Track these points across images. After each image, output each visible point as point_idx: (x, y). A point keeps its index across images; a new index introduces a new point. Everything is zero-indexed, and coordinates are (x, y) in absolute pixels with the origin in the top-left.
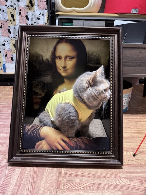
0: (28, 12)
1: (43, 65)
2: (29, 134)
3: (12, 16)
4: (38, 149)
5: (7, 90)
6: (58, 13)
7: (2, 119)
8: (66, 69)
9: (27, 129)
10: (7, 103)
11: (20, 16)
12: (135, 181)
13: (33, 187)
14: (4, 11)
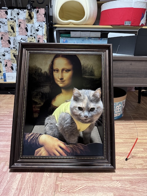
0: (27, 24)
1: (41, 77)
3: (12, 28)
4: (37, 155)
5: (7, 99)
6: (56, 26)
7: (3, 127)
8: (63, 80)
9: (27, 137)
10: (8, 112)
11: (20, 28)
12: (126, 183)
13: (33, 190)
14: (4, 23)
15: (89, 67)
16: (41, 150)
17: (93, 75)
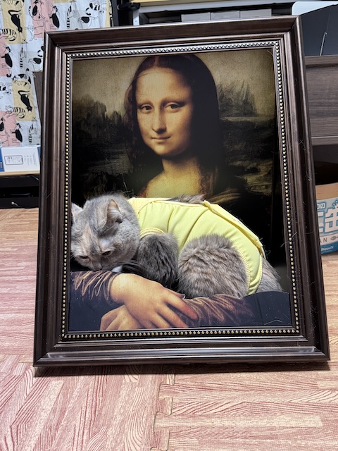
0: (56, 5)
1: (105, 130)
2: (83, 294)
3: (16, 20)
4: (107, 330)
5: (9, 219)
7: (4, 281)
8: (165, 135)
9: (78, 282)
10: (13, 247)
11: (36, 17)
13: (97, 413)
15: (238, 89)
16: (116, 316)
17: (251, 113)
